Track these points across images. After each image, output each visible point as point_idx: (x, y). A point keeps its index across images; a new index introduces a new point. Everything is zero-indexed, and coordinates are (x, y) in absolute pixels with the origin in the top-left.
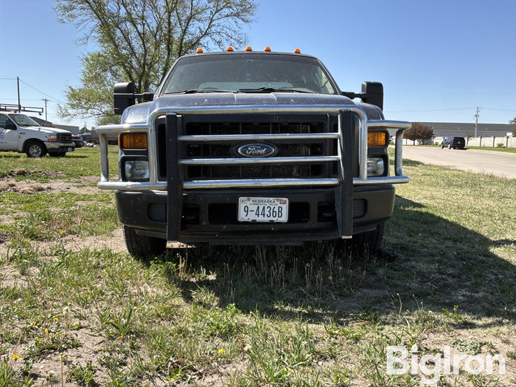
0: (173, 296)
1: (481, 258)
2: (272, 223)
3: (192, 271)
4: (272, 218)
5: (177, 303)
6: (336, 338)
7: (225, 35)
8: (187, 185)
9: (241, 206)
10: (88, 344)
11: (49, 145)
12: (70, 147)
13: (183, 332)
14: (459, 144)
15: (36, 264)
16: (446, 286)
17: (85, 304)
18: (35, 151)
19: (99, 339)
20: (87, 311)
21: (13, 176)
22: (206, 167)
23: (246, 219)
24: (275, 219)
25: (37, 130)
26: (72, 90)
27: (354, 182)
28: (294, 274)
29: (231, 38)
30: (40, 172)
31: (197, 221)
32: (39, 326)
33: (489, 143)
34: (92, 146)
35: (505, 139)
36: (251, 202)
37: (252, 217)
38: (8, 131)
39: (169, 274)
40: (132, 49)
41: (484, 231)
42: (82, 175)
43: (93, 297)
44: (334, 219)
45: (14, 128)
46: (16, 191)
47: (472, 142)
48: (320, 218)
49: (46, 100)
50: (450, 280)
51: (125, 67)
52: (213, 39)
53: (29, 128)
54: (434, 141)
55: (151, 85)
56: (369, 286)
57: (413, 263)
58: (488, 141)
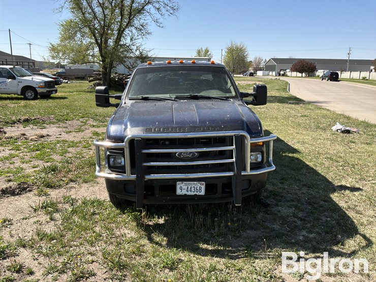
0: (141, 237)
1: (322, 203)
2: (196, 195)
3: (149, 217)
4: (196, 193)
5: (143, 243)
6: (229, 269)
7: (162, 4)
8: (148, 177)
9: (178, 187)
10: (99, 274)
11: (39, 90)
12: (54, 91)
13: (148, 266)
14: (334, 77)
15: (57, 211)
16: (296, 227)
17: (92, 244)
18: (30, 94)
19: (105, 270)
20: (94, 249)
21: (21, 122)
22: (158, 167)
23: (181, 193)
24: (197, 194)
25: (31, 79)
26: (52, 45)
27: (242, 174)
28: (209, 221)
29: (167, 5)
30: (39, 119)
31: (153, 195)
32: (71, 261)
33: (356, 76)
34: (67, 83)
35: (368, 73)
36: (184, 184)
37: (184, 192)
38: (10, 80)
39: (136, 219)
40: (95, 14)
41: (330, 177)
42: (67, 120)
43: (96, 239)
44: (231, 192)
45: (14, 78)
46: (26, 139)
47: (344, 75)
48: (224, 192)
49: (30, 44)
50: (299, 222)
51: (90, 28)
52: (154, 7)
53: (24, 78)
54: (317, 74)
55: (109, 40)
56: (252, 228)
57: (280, 208)
58: (356, 75)
